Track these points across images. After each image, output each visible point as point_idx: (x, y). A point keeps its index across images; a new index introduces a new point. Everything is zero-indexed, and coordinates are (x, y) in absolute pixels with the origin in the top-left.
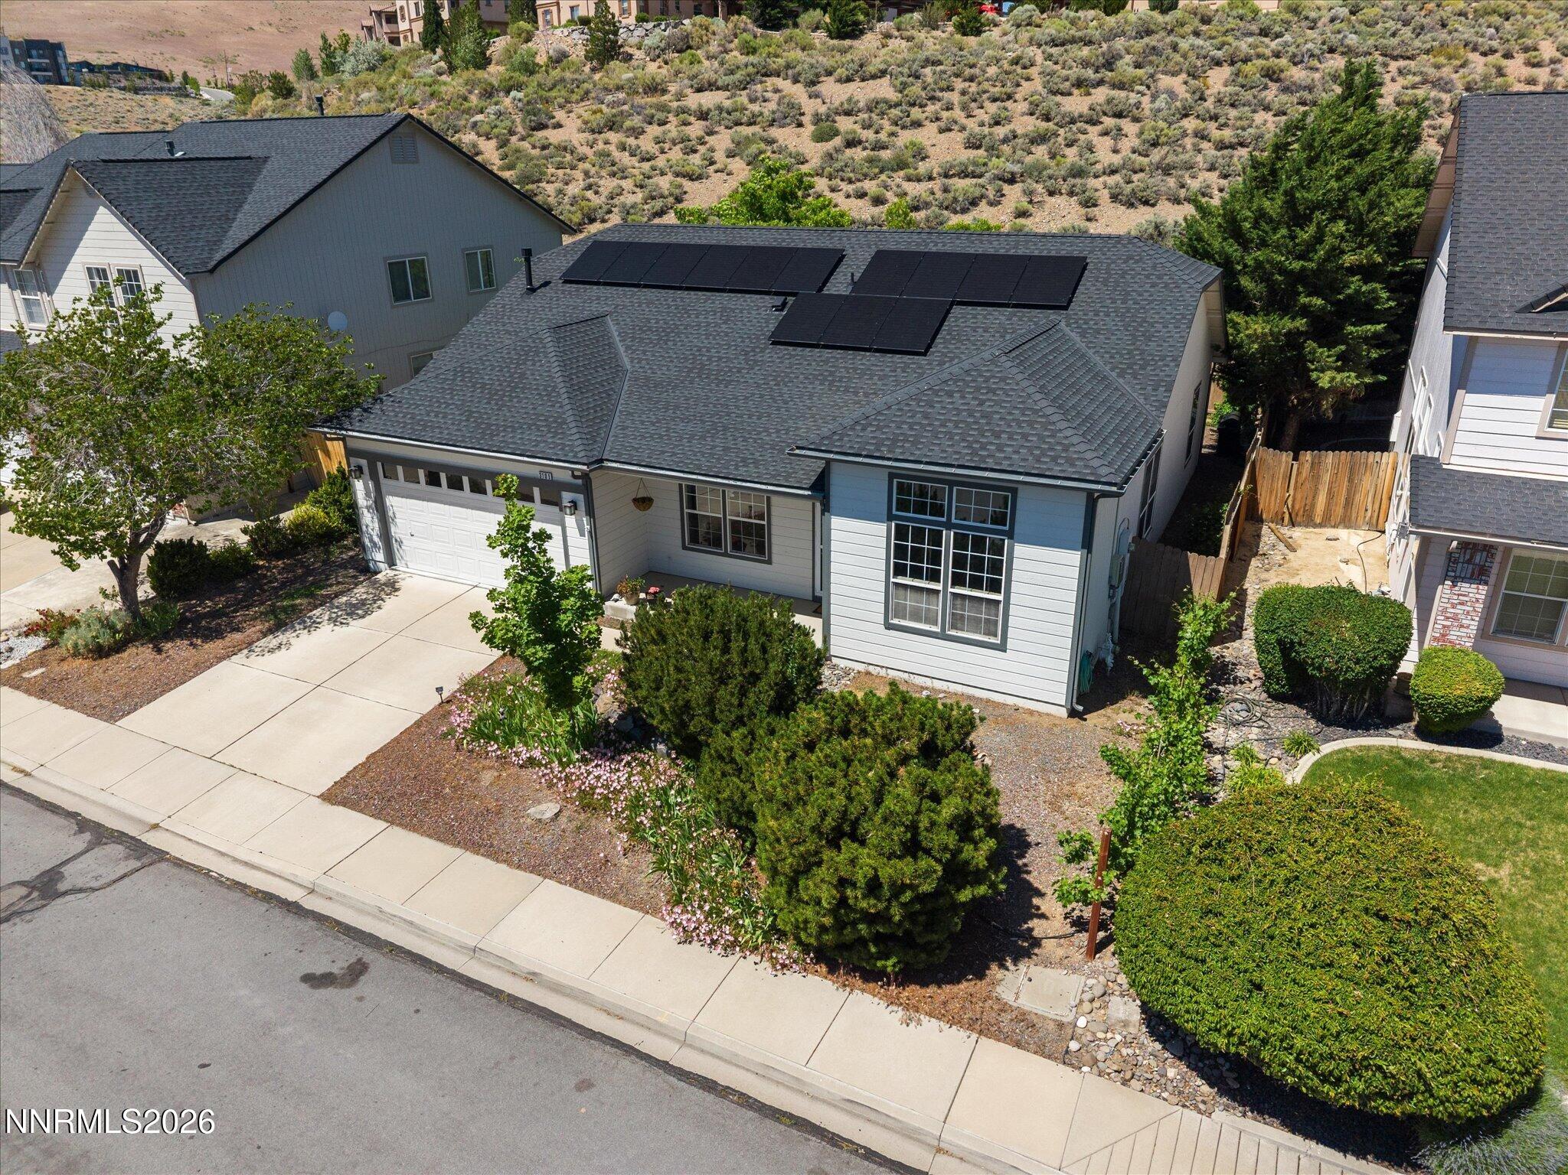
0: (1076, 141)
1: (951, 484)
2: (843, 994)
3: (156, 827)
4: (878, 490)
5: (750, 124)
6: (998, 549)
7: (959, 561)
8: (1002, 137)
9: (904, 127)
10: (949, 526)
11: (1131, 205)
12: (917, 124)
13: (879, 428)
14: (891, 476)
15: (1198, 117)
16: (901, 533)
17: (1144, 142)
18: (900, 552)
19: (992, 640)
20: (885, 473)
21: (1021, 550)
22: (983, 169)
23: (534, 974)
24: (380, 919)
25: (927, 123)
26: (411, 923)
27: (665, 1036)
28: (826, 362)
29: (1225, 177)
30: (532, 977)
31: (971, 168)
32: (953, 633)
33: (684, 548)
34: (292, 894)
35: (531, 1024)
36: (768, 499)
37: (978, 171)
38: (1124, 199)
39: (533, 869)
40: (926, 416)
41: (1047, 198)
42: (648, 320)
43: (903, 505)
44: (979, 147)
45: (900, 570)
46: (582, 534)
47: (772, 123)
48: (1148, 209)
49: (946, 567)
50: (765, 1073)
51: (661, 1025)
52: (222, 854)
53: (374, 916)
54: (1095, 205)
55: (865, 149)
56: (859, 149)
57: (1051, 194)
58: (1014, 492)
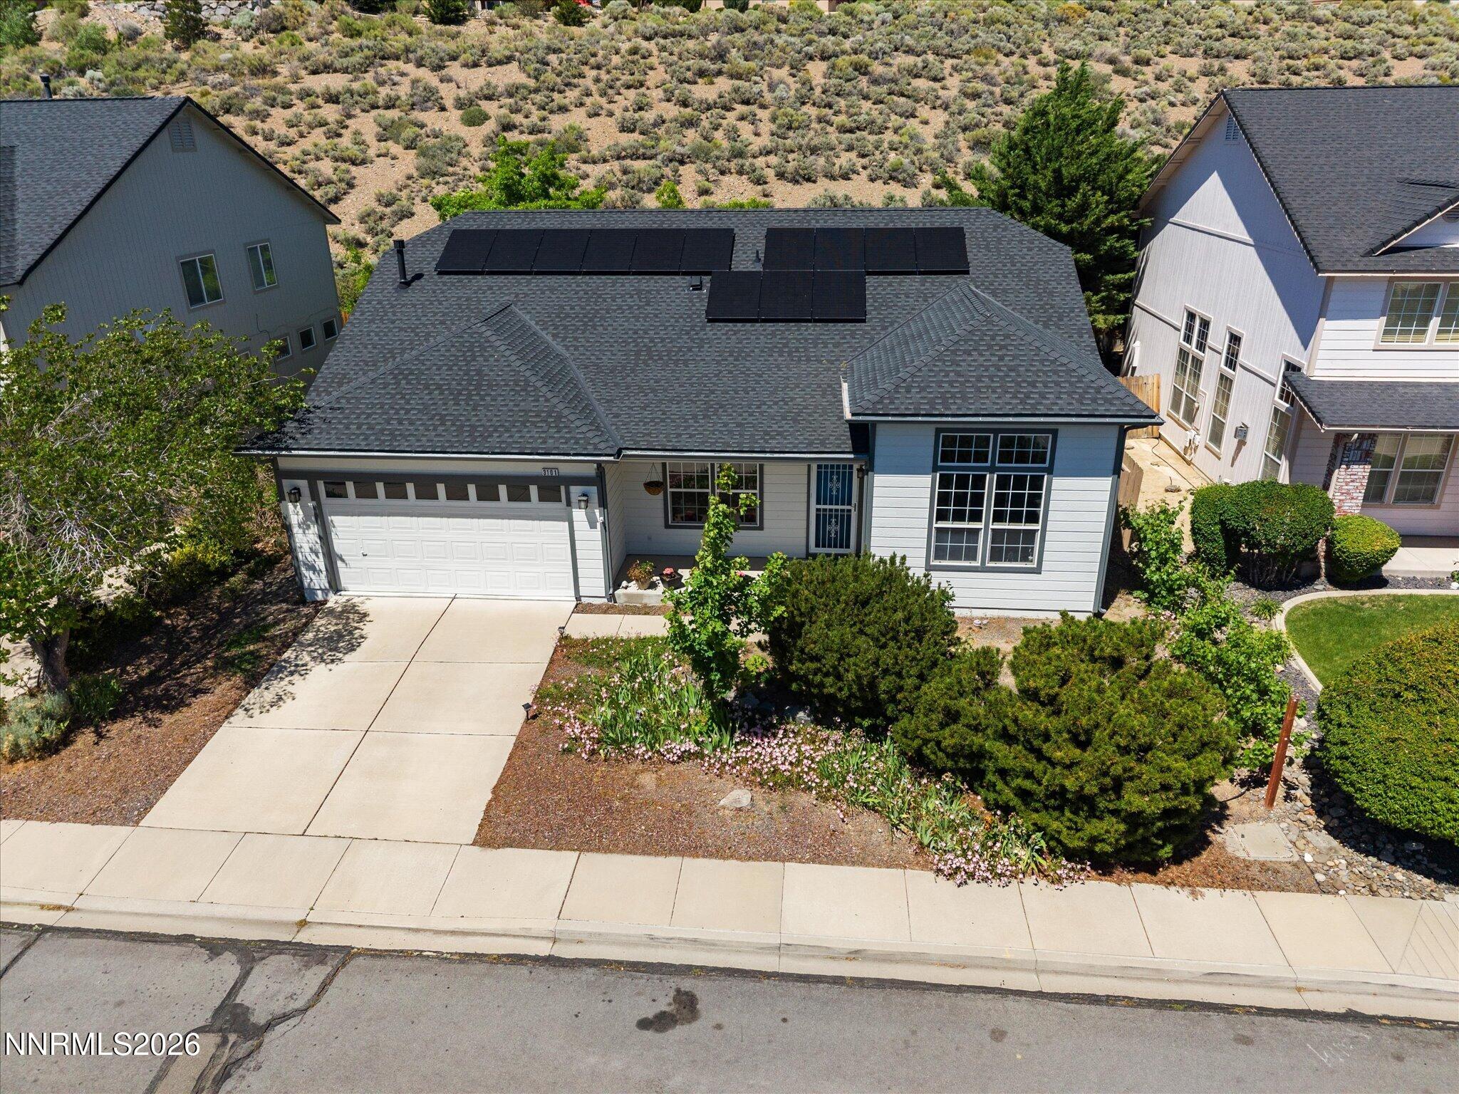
0: (720, 125)
1: (996, 432)
2: (1124, 889)
3: (303, 924)
4: (926, 444)
5: (387, 108)
6: (1037, 483)
7: (1000, 500)
8: (652, 121)
9: (551, 112)
10: (992, 470)
11: (797, 182)
12: (563, 109)
13: (922, 389)
14: (938, 431)
15: (814, 104)
16: (945, 482)
17: (780, 126)
18: (943, 499)
19: (1029, 565)
20: (931, 431)
21: (1058, 483)
22: (653, 151)
23: (856, 952)
24: (653, 946)
25: (572, 107)
26: (695, 941)
27: (1014, 969)
28: (773, 334)
29: (863, 156)
30: (855, 955)
31: (642, 151)
32: (992, 564)
33: (667, 526)
34: (543, 949)
35: (898, 997)
36: (761, 467)
37: (649, 152)
38: (790, 176)
39: (771, 856)
40: (958, 374)
41: (721, 177)
42: (562, 307)
43: (947, 457)
44: (633, 131)
45: (942, 516)
46: (593, 526)
47: (413, 107)
48: (810, 185)
49: (988, 507)
50: (1124, 972)
51: (1009, 961)
52: (417, 930)
53: (645, 945)
54: (766, 183)
55: (522, 132)
56: (516, 132)
57: (722, 173)
58: (1055, 433)
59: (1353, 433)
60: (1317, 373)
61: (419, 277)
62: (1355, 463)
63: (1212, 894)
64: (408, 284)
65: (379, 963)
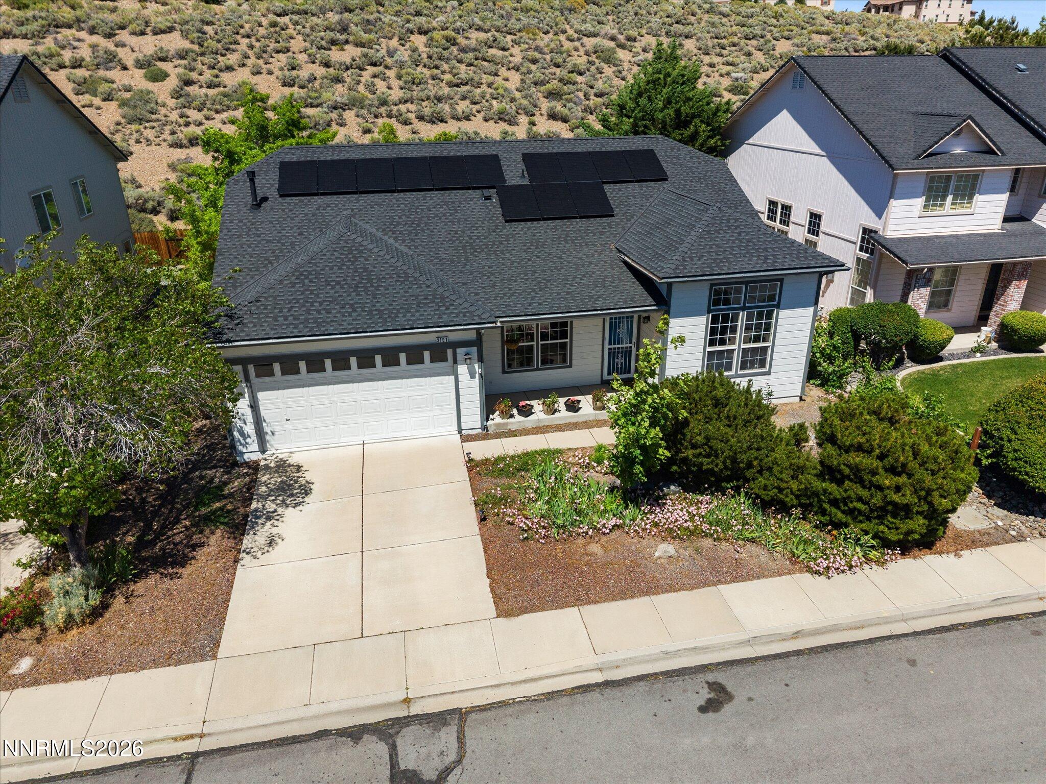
0: (360, 81)
1: (747, 283)
2: (919, 561)
3: (407, 701)
4: (703, 295)
5: (74, 67)
6: (769, 315)
7: (748, 328)
8: (307, 78)
9: (221, 71)
10: (743, 309)
11: (434, 123)
12: (229, 68)
13: (700, 258)
14: (712, 285)
15: (425, 66)
16: (715, 320)
17: (406, 82)
18: (713, 331)
19: (764, 370)
20: (707, 286)
21: (783, 313)
22: (319, 101)
23: (798, 632)
24: (667, 659)
25: (236, 67)
26: (695, 648)
27: (891, 622)
29: (475, 103)
30: (797, 635)
31: (309, 100)
32: (742, 372)
33: (504, 372)
34: (598, 678)
35: (843, 654)
36: (571, 322)
37: (315, 102)
38: (428, 118)
39: (705, 584)
41: (376, 120)
43: (717, 302)
44: (292, 86)
45: (712, 343)
46: (472, 376)
47: (98, 66)
48: (443, 124)
49: (741, 334)
50: (951, 609)
51: (886, 618)
52: (498, 686)
53: (664, 659)
54: (411, 124)
55: (201, 87)
56: (196, 87)
57: (376, 117)
58: (781, 281)
59: (923, 269)
60: (889, 233)
61: (265, 199)
62: (922, 286)
63: (966, 553)
64: (259, 205)
65: (489, 714)
